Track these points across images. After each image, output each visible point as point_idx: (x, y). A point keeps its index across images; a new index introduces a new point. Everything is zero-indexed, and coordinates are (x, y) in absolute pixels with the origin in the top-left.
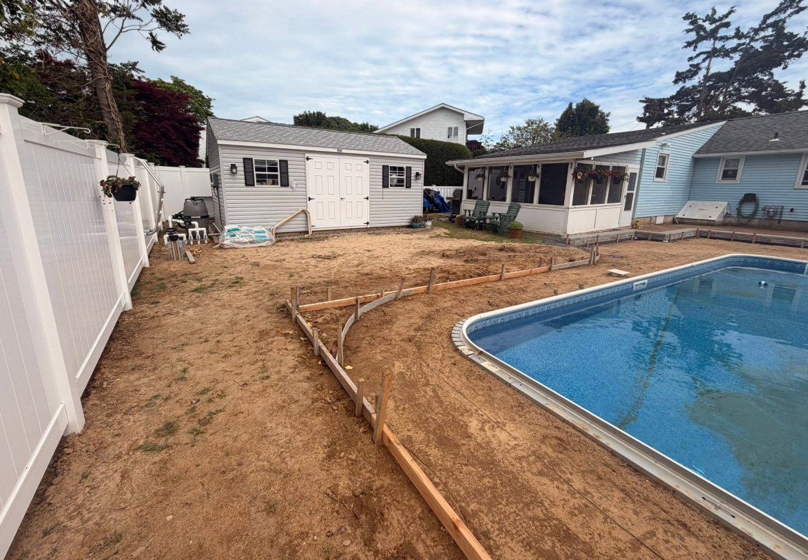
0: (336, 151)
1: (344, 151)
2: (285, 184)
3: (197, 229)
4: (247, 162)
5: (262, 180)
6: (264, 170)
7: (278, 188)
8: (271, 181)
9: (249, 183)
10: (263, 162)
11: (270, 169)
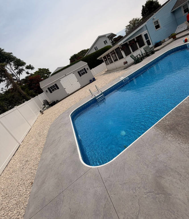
0: (65, 76)
1: (66, 75)
2: (58, 88)
3: (47, 106)
4: (49, 88)
5: (53, 90)
6: (52, 88)
7: (57, 90)
8: (55, 89)
9: (51, 92)
10: (51, 87)
11: (54, 87)
